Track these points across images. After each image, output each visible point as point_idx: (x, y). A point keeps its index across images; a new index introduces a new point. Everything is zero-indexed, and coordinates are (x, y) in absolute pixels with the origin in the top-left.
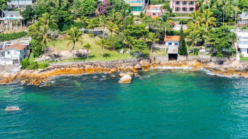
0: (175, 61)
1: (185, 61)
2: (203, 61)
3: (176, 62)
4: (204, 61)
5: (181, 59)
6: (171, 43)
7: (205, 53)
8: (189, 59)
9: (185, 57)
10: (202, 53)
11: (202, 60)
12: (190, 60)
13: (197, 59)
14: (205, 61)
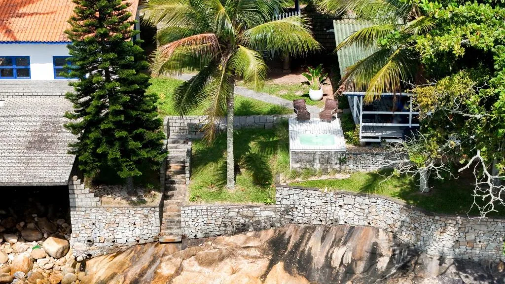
0: (52, 245)
1: (151, 250)
2: (336, 263)
3: (63, 253)
4: (338, 253)
5: (106, 234)
6: (26, 61)
7: (342, 161)
8: (190, 234)
9: (141, 211)
10: (317, 166)
11: (316, 248)
12: (197, 241)
13: (270, 233)
14: (348, 259)
